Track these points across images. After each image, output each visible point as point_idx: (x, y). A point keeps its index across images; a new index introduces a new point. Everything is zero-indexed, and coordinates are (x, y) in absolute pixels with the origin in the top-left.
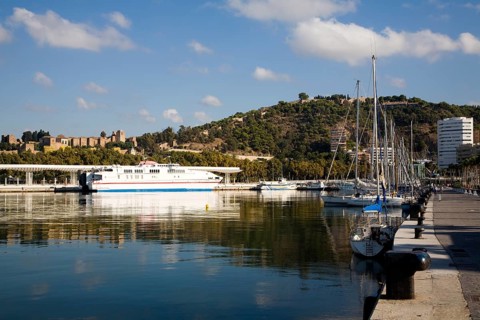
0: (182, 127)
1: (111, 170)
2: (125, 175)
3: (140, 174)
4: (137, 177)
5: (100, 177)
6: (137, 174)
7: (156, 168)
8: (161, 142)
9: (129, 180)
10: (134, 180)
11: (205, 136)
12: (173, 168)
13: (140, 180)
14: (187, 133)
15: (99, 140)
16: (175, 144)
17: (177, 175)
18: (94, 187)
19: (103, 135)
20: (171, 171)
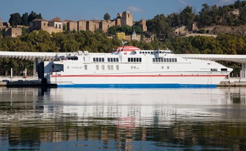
0: (205, 6)
1: (76, 58)
2: (94, 65)
3: (114, 64)
4: (111, 68)
5: (61, 68)
6: (110, 64)
7: (138, 55)
8: (177, 25)
9: (100, 72)
10: (107, 72)
11: (234, 16)
12: (160, 55)
13: (114, 72)
14: (211, 13)
15: (101, 24)
16: (194, 27)
17: (165, 64)
18: (53, 80)
19: (107, 17)
20: (157, 59)
